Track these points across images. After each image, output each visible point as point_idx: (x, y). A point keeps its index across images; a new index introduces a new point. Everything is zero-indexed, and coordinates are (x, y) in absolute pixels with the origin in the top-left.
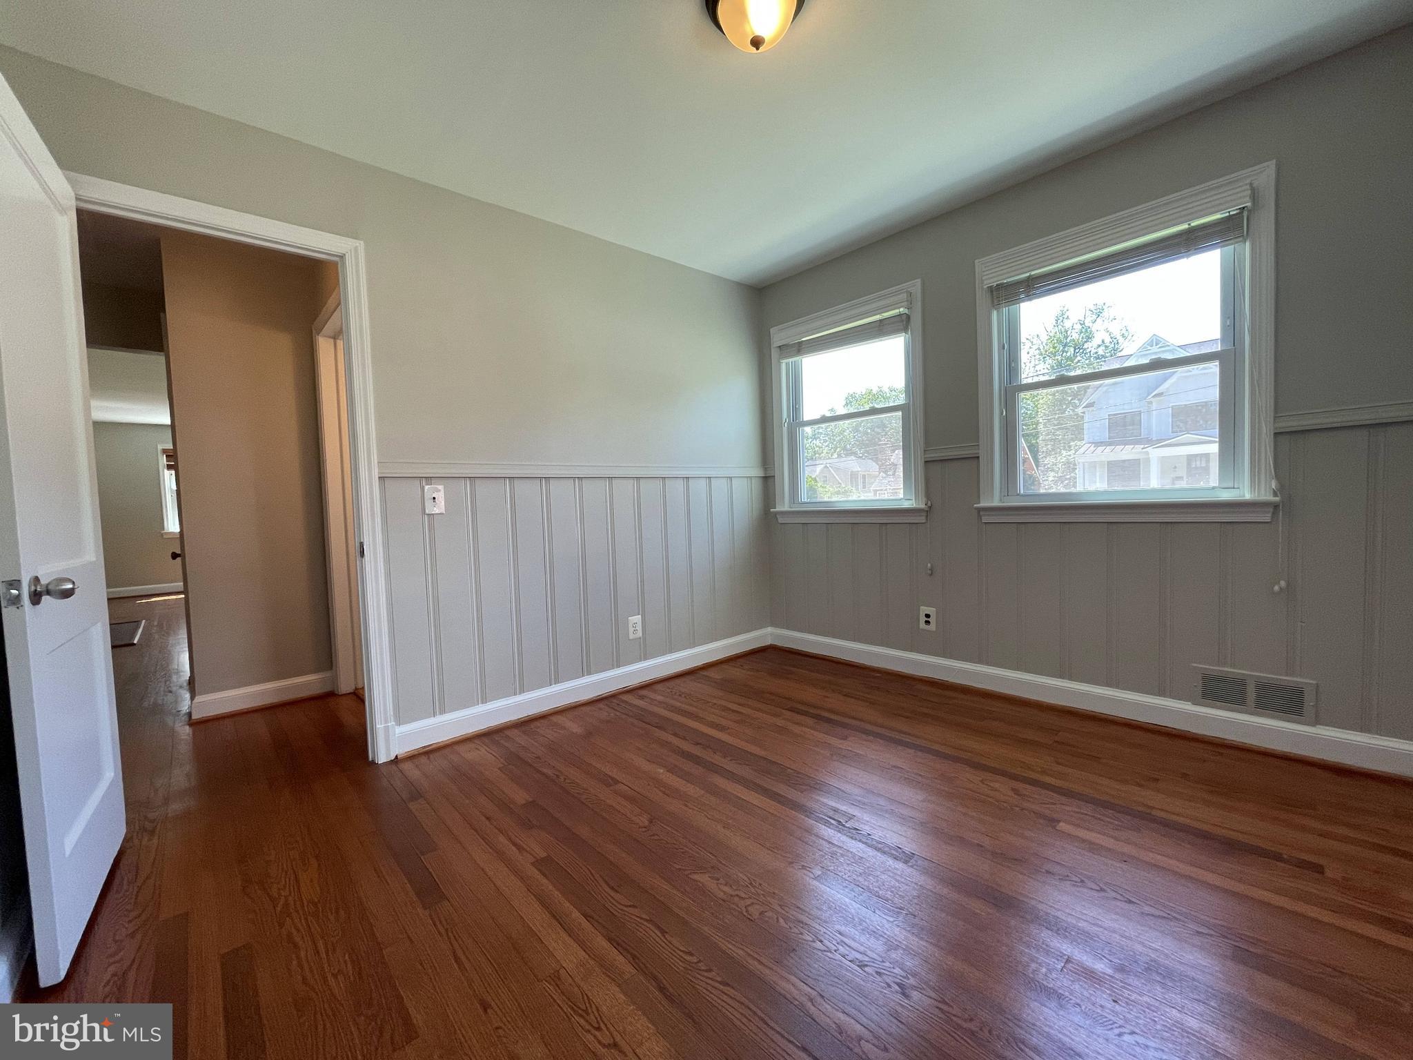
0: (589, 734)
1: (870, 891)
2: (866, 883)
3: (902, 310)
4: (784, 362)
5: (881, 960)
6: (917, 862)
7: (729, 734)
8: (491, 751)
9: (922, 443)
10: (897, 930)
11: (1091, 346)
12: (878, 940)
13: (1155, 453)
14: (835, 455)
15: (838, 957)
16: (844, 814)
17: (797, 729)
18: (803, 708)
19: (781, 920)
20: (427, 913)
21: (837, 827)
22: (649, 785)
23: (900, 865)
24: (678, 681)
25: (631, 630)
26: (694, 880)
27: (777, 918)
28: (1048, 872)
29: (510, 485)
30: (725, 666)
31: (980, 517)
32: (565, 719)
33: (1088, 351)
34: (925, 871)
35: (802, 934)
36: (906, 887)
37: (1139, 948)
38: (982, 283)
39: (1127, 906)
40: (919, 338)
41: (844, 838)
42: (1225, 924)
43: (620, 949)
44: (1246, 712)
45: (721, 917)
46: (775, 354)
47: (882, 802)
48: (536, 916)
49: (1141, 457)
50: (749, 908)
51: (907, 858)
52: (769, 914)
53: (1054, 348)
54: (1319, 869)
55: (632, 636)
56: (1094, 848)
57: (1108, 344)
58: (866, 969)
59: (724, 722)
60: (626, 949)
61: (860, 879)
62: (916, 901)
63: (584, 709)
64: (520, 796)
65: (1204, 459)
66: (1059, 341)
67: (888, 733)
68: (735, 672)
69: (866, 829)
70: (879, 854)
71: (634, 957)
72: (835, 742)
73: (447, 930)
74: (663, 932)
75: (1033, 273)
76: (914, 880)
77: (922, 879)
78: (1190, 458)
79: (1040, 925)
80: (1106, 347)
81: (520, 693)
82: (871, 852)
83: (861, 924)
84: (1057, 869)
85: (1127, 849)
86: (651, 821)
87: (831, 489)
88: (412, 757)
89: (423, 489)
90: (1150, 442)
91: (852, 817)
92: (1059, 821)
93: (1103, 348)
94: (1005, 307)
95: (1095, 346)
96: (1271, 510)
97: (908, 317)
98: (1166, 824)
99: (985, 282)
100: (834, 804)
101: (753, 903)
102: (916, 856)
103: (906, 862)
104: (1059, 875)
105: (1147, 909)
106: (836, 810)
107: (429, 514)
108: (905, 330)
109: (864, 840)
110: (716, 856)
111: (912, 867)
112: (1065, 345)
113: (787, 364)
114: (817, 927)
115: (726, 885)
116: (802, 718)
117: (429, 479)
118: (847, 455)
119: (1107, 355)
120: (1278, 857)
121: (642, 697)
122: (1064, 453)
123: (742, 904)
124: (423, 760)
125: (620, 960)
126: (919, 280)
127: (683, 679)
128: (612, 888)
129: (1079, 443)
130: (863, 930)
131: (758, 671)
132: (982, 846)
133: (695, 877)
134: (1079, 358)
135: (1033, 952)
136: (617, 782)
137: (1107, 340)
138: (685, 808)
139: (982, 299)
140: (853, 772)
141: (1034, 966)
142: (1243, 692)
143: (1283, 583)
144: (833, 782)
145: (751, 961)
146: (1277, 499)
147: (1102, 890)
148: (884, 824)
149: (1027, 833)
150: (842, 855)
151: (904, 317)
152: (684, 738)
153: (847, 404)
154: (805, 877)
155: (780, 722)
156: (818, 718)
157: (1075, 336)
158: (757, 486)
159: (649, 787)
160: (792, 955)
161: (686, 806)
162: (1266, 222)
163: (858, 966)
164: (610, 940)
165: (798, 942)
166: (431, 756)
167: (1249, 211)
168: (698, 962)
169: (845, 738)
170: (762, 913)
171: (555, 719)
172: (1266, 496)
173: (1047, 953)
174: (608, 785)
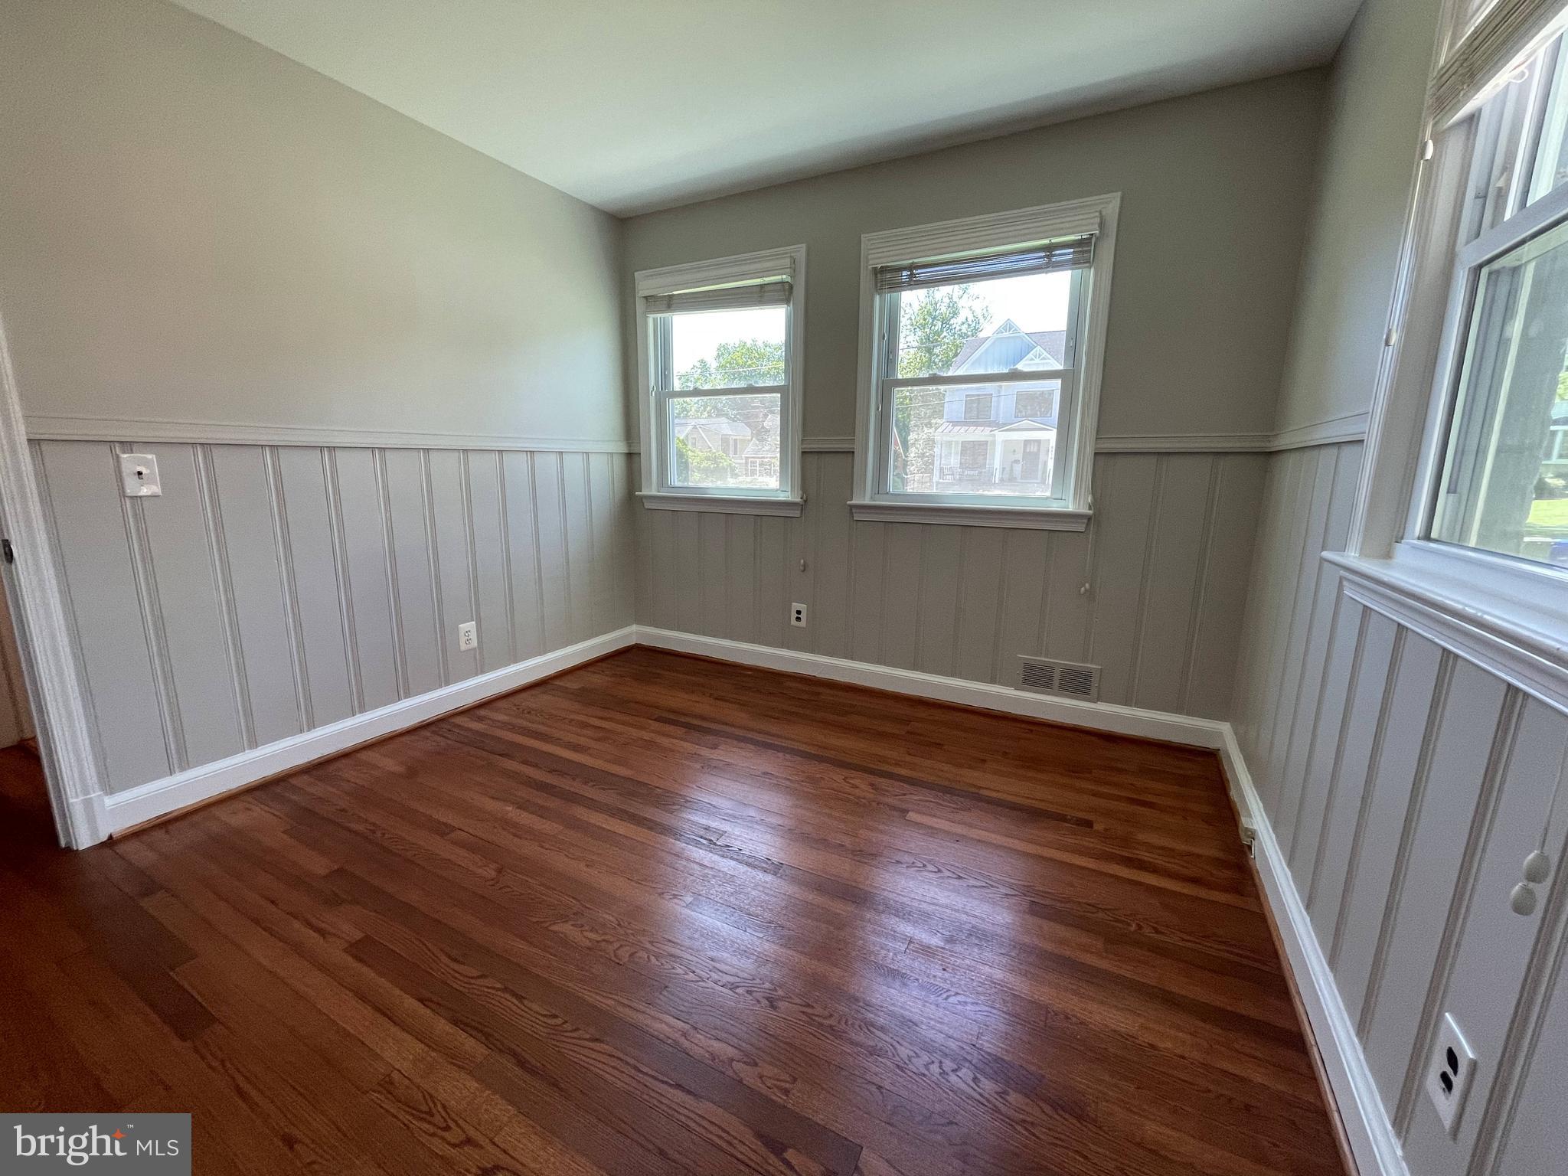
0: (412, 773)
1: (741, 909)
2: (737, 902)
3: (784, 276)
4: (651, 317)
5: (751, 978)
6: (784, 871)
7: (590, 755)
8: (272, 811)
9: (800, 433)
10: (767, 946)
11: (956, 322)
12: (748, 958)
13: (1001, 436)
14: (705, 414)
15: (711, 984)
16: (715, 831)
17: (665, 741)
18: (672, 716)
19: (653, 959)
20: (188, 1044)
21: (708, 847)
22: (495, 827)
23: (769, 878)
24: (524, 695)
25: (463, 639)
26: (555, 932)
27: (648, 957)
28: (898, 862)
29: (272, 457)
30: (582, 672)
31: (852, 514)
32: (377, 755)
33: (954, 327)
34: (794, 880)
35: (673, 968)
36: (775, 899)
37: (964, 917)
38: (867, 263)
39: (956, 882)
40: (801, 313)
41: (716, 858)
42: (1026, 884)
43: (468, 1029)
44: (1053, 695)
45: (587, 968)
46: (640, 306)
47: (752, 813)
48: (354, 1016)
49: (990, 439)
50: (619, 952)
51: (775, 869)
52: (641, 954)
53: (925, 319)
54: (1089, 824)
55: (463, 647)
56: (932, 831)
57: (970, 323)
58: (738, 991)
59: (583, 741)
60: (476, 1029)
61: (732, 899)
62: (784, 912)
63: (403, 739)
64: (318, 865)
65: (1036, 444)
66: (929, 314)
67: (760, 738)
68: (596, 680)
69: (737, 844)
70: (750, 870)
71: (487, 1036)
72: (706, 752)
73: (222, 1062)
74: (520, 998)
75: (915, 261)
76: (782, 891)
77: (791, 889)
78: (1027, 442)
79: (890, 914)
80: (969, 325)
81: (309, 730)
82: (743, 868)
83: (732, 947)
84: (907, 858)
85: (959, 829)
86: (499, 871)
87: (700, 454)
88: (137, 834)
89: (118, 459)
90: (997, 425)
91: (722, 834)
92: (908, 811)
93: (966, 326)
94: (888, 293)
95: (960, 323)
96: (1086, 521)
97: (791, 287)
98: (990, 801)
99: (871, 262)
100: (704, 821)
101: (621, 946)
102: (784, 866)
103: (775, 874)
104: (907, 863)
105: (972, 882)
106: (707, 828)
107: (132, 497)
108: (787, 301)
109: (735, 857)
110: (579, 901)
111: (781, 877)
112: (934, 318)
113: (655, 320)
114: (690, 957)
115: (591, 931)
116: (672, 728)
117: (128, 445)
118: (717, 416)
119: (970, 333)
120: (1063, 818)
121: (481, 719)
122: (925, 429)
123: (611, 948)
124: (159, 834)
125: (470, 1044)
126: (804, 245)
127: (533, 692)
128: (455, 960)
129: (939, 421)
130: (734, 951)
131: (621, 676)
132: (843, 846)
133: (555, 928)
134: (945, 334)
135: (883, 940)
136: (453, 829)
137: (971, 318)
138: (542, 850)
139: (866, 281)
140: (723, 783)
141: (883, 952)
142: (1051, 678)
143: (1087, 585)
144: (704, 797)
145: (620, 1009)
146: (1091, 512)
147: (939, 871)
148: (754, 836)
149: (881, 827)
150: (714, 877)
151: (787, 286)
152: (536, 766)
153: (718, 356)
154: (676, 907)
155: (646, 735)
156: (688, 726)
157: (943, 310)
158: (619, 463)
159: (495, 830)
160: (665, 993)
161: (542, 847)
162: (1107, 253)
163: (731, 989)
164: (455, 1022)
165: (671, 977)
166: (170, 827)
167: (1097, 239)
168: (563, 1023)
169: (715, 747)
170: (632, 955)
171: (364, 756)
172: (1084, 510)
173: (894, 938)
174: (443, 835)
